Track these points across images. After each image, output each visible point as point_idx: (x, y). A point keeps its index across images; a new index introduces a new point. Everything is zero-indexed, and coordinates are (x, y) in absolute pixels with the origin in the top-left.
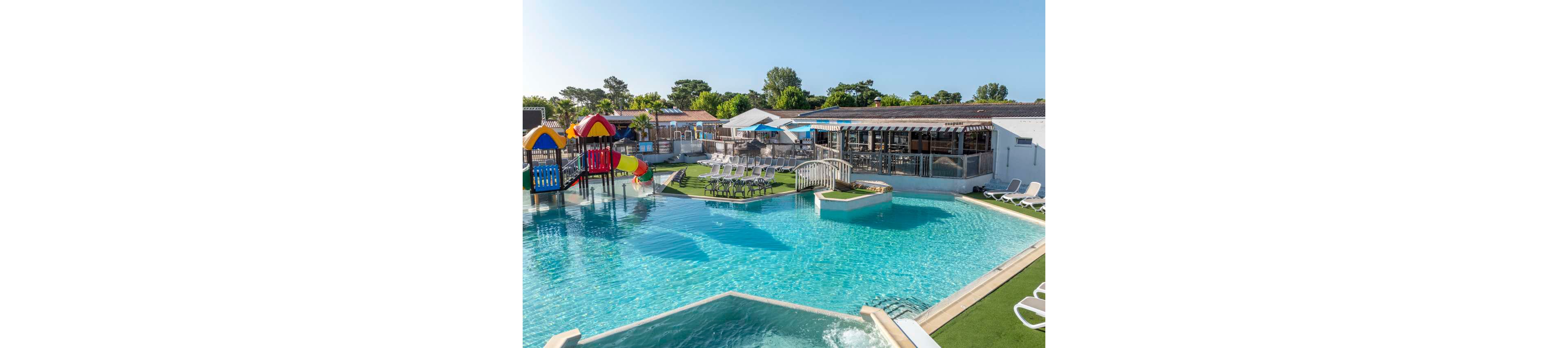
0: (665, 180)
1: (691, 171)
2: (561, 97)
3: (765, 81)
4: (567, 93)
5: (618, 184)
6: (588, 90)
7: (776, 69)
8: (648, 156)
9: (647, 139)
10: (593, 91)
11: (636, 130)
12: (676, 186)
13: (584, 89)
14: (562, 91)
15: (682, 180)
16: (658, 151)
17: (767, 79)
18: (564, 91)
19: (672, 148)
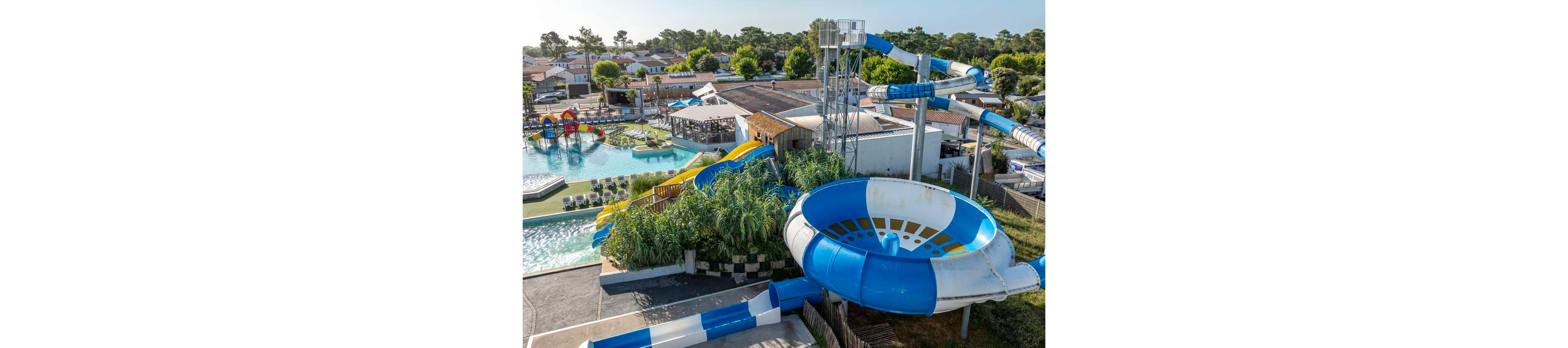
16: (634, 113)
19: (641, 111)
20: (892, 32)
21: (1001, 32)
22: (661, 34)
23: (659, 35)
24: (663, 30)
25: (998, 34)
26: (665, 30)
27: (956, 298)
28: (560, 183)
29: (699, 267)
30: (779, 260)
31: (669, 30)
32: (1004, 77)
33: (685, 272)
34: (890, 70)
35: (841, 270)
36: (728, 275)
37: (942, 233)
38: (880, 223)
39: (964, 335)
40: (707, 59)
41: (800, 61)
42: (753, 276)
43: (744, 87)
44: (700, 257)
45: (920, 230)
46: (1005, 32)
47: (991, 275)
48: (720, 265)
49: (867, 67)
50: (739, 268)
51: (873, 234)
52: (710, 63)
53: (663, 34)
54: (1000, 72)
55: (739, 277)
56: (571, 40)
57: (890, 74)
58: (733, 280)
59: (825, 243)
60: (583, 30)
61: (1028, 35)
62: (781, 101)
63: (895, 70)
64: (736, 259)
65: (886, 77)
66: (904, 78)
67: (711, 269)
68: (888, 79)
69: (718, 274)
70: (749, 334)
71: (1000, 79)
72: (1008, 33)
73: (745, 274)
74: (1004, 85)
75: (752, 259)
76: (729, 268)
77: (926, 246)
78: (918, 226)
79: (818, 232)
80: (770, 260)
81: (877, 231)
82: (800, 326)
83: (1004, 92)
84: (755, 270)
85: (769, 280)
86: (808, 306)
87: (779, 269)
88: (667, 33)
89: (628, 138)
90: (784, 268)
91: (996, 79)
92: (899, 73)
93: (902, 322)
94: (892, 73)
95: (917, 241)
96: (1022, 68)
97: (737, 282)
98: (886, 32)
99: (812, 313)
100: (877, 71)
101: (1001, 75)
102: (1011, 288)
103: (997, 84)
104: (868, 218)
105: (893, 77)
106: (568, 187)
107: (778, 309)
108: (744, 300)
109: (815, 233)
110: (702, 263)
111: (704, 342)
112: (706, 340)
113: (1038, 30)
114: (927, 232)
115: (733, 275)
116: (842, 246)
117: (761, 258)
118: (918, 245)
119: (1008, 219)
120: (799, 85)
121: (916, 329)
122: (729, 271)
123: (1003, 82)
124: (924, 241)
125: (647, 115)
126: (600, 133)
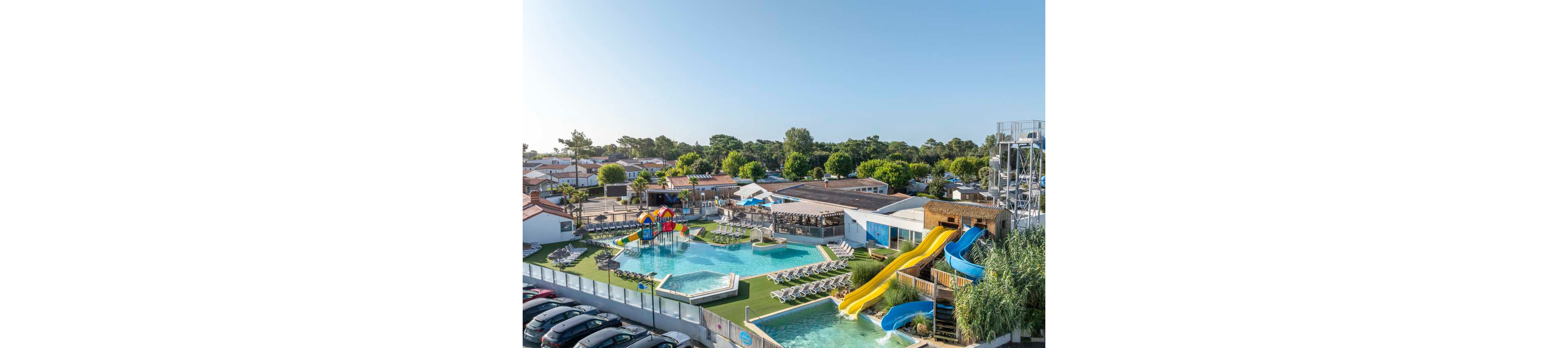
0: (695, 233)
1: (708, 227)
2: (618, 145)
3: (784, 138)
4: (623, 141)
5: (675, 233)
6: (640, 139)
7: (793, 129)
8: (687, 217)
9: (687, 205)
10: (644, 140)
11: (681, 200)
12: (700, 237)
13: (637, 139)
14: (619, 139)
15: (703, 233)
16: (693, 213)
17: (785, 137)
18: (621, 140)
19: (701, 211)
20: (854, 140)
21: (928, 141)
22: (619, 141)
23: (617, 142)
24: (621, 137)
25: (926, 142)
26: (624, 137)
28: (739, 281)
31: (627, 137)
34: (891, 171)
40: (701, 164)
41: (800, 164)
46: (932, 140)
52: (705, 167)
53: (621, 141)
56: (561, 143)
57: (892, 175)
60: (575, 133)
61: (951, 143)
63: (896, 171)
65: (889, 177)
68: (891, 179)
72: (934, 141)
88: (625, 140)
92: (900, 174)
94: (894, 174)
98: (850, 140)
100: (878, 172)
105: (895, 177)
106: (751, 284)
125: (708, 216)
126: (686, 232)
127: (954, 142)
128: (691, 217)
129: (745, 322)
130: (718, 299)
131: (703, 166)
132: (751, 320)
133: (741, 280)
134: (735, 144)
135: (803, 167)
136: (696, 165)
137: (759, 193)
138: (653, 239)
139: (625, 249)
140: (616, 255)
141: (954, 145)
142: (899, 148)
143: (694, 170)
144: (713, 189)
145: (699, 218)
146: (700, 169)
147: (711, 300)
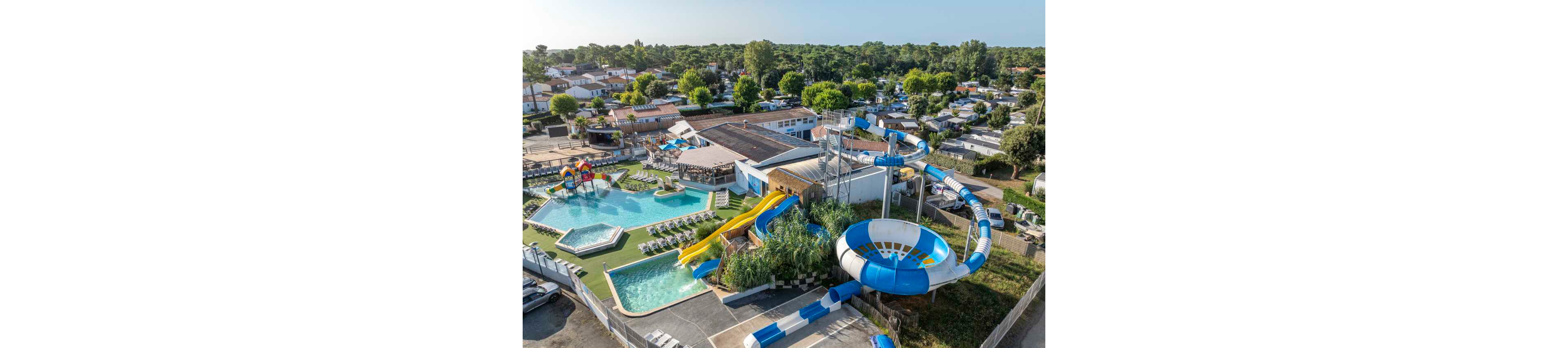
1: (631, 170)
12: (619, 182)
15: (624, 177)
16: (624, 154)
19: (631, 152)
27: (937, 284)
28: (622, 233)
29: (777, 284)
30: (824, 273)
32: (918, 104)
33: (769, 289)
34: (829, 98)
35: (882, 279)
36: (796, 287)
37: (914, 248)
38: (879, 245)
39: (933, 301)
40: (656, 85)
41: (748, 88)
42: (811, 286)
43: (719, 126)
44: (778, 278)
45: (902, 248)
47: (950, 272)
48: (791, 282)
49: (808, 94)
50: (803, 282)
51: (877, 253)
52: (660, 89)
54: (915, 100)
55: (804, 287)
58: (801, 289)
59: (872, 265)
62: (763, 144)
63: (833, 98)
64: (800, 277)
65: (826, 104)
66: (840, 105)
67: (786, 284)
69: (790, 287)
70: (828, 317)
71: (915, 105)
73: (807, 285)
74: (918, 110)
75: (809, 275)
76: (797, 282)
77: (908, 257)
78: (900, 245)
79: (866, 260)
80: (819, 274)
81: (880, 250)
82: (852, 309)
83: (918, 115)
84: (812, 282)
85: (821, 287)
86: (855, 298)
87: (825, 279)
89: (642, 183)
90: (827, 278)
91: (912, 105)
92: (836, 101)
93: (902, 299)
94: (831, 101)
95: (903, 255)
96: (927, 87)
97: (804, 290)
99: (858, 301)
100: (818, 98)
101: (916, 102)
102: (959, 276)
103: (913, 109)
104: (872, 243)
105: (832, 104)
106: (630, 235)
107: (839, 302)
108: (818, 300)
109: (865, 261)
110: (780, 281)
111: (807, 325)
112: (808, 323)
113: (934, 43)
114: (906, 248)
115: (800, 286)
116: (882, 266)
117: (814, 274)
118: (904, 257)
119: (940, 230)
120: (761, 119)
121: (909, 302)
122: (797, 284)
123: (917, 108)
124: (906, 254)
125: (637, 156)
126: (608, 178)
127: (930, 48)
128: (623, 158)
129: (604, 272)
130: (598, 250)
131: (658, 88)
132: (608, 271)
133: (625, 231)
134: (696, 58)
135: (752, 90)
136: (651, 87)
137: (688, 130)
138: (576, 188)
139: (551, 199)
140: (541, 206)
141: (929, 51)
142: (875, 52)
143: (650, 91)
144: (657, 120)
145: (630, 158)
146: (654, 91)
147: (593, 252)
